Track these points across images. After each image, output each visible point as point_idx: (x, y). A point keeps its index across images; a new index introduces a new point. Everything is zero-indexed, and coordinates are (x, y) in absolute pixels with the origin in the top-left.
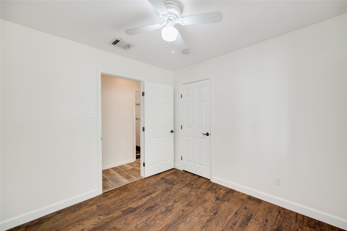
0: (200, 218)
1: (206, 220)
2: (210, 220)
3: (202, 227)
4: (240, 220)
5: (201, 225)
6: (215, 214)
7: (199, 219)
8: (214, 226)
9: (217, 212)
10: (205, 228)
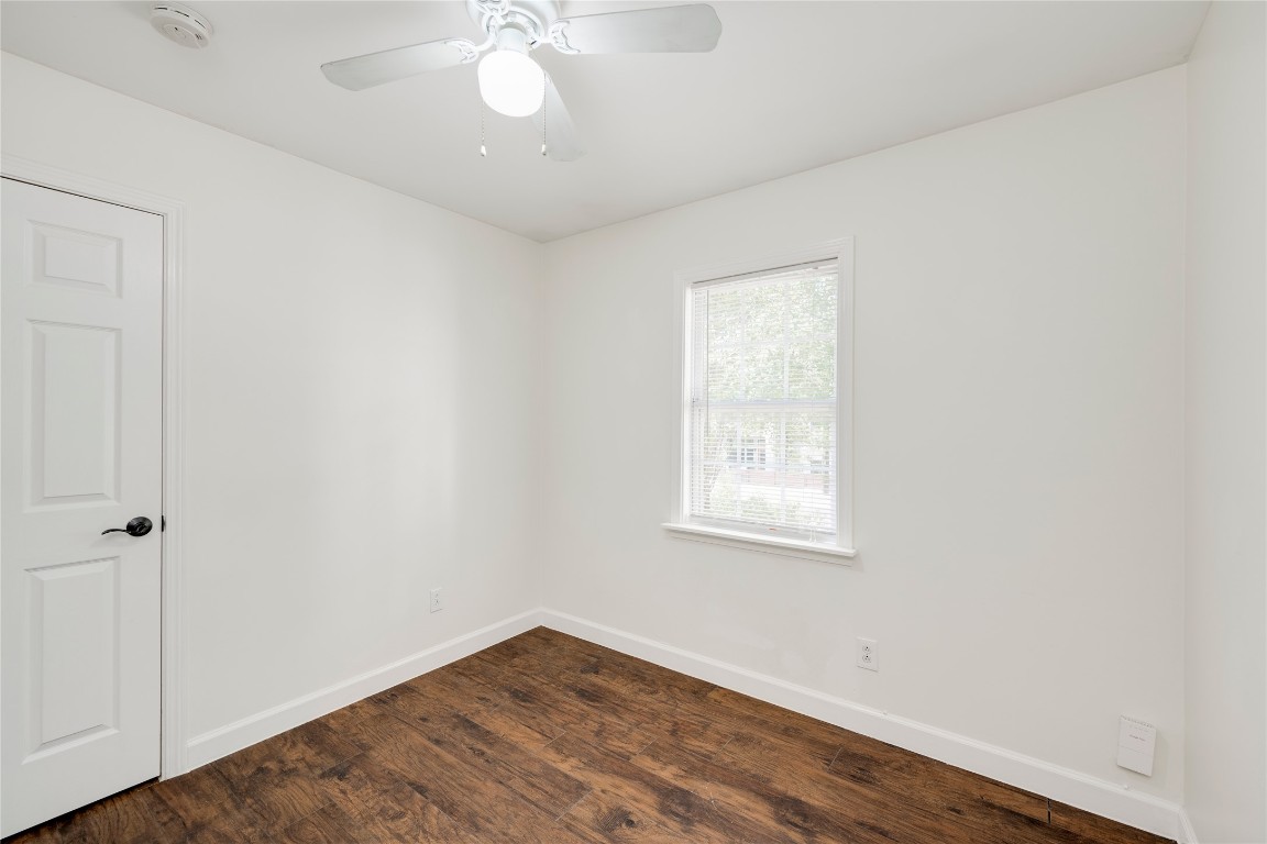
0: (425, 832)
1: (445, 818)
2: (446, 805)
3: (474, 829)
4: (467, 740)
5: (463, 833)
6: (421, 790)
7: (432, 835)
8: (477, 797)
9: (410, 784)
10: (481, 822)
